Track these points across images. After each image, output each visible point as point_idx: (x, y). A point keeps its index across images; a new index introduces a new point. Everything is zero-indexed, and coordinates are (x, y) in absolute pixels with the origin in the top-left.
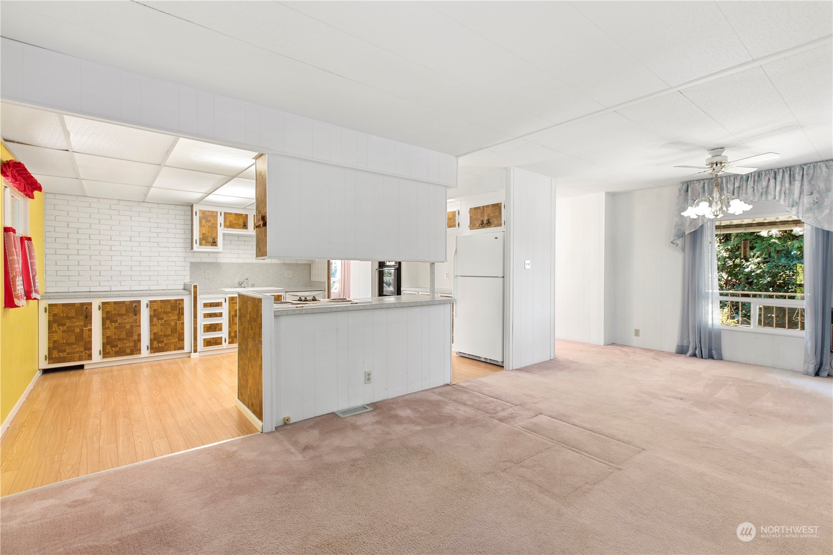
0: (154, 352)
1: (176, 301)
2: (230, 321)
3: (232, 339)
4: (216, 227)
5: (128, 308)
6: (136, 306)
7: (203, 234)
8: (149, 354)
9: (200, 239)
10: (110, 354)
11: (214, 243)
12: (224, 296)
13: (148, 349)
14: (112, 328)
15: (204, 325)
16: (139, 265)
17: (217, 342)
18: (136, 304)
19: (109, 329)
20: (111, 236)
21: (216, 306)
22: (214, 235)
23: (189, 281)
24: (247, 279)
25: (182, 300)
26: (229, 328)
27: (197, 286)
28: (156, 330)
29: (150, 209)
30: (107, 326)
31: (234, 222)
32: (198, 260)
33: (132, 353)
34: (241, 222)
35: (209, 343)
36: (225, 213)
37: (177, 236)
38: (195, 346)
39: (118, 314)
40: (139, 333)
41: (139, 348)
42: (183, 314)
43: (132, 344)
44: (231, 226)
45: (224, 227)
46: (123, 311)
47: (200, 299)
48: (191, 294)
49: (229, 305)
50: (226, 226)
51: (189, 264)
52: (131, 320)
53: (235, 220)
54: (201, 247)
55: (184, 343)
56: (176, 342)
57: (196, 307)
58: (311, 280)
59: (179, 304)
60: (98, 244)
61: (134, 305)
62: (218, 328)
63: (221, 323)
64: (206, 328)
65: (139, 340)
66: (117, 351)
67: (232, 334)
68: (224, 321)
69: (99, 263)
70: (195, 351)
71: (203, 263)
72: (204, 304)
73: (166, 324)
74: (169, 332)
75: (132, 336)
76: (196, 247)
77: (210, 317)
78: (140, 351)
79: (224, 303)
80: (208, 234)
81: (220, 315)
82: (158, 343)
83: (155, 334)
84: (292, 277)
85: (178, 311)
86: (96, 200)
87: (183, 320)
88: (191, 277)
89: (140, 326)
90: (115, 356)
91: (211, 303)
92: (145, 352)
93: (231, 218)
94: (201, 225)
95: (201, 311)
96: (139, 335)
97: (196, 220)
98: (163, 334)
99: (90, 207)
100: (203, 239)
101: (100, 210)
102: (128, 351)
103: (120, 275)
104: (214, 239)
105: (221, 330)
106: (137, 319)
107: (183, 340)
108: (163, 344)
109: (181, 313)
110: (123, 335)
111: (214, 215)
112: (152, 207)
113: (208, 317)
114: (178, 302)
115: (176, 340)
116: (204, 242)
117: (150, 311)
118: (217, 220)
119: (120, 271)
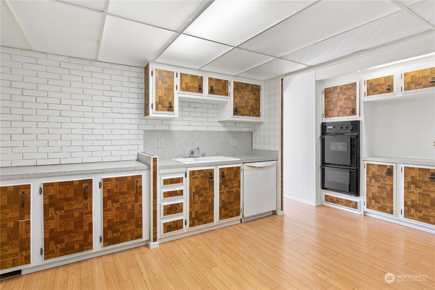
0: (109, 245)
1: (133, 177)
2: (190, 200)
3: (193, 221)
4: (172, 90)
5: (77, 189)
6: (86, 187)
7: (160, 97)
8: (102, 248)
9: (156, 102)
10: (54, 253)
11: (170, 108)
12: (184, 170)
13: (101, 241)
14: (57, 218)
15: (165, 206)
16: (91, 133)
17: (176, 226)
18: (87, 184)
19: (53, 219)
20: (60, 99)
21: (177, 182)
22: (170, 99)
23: (142, 151)
24: (198, 149)
25: (140, 177)
26: (190, 208)
27: (156, 158)
28: (110, 216)
29: (103, 70)
30: (50, 215)
31: (190, 84)
32: (151, 128)
33: (81, 249)
34: (196, 85)
35: (169, 228)
36: (181, 74)
37: (131, 101)
38: (155, 233)
39: (64, 199)
40: (90, 221)
41: (90, 241)
42: (141, 194)
43: (82, 237)
44: (186, 89)
45: (181, 90)
46: (71, 194)
47: (159, 174)
48: (149, 169)
49: (190, 181)
50: (182, 89)
51: (142, 132)
52: (81, 206)
53: (191, 82)
54: (157, 111)
55: (141, 230)
56: (134, 230)
57: (156, 185)
58: (253, 148)
59: (137, 181)
60: (46, 108)
61: (84, 185)
62: (179, 209)
63: (182, 203)
64: (166, 210)
65: (91, 231)
66: (63, 248)
67: (193, 215)
68: (185, 200)
69: (47, 131)
70: (155, 240)
71: (156, 130)
72: (164, 180)
73: (122, 208)
74: (125, 218)
75: (82, 227)
76: (152, 112)
77: (171, 196)
78: (92, 245)
79: (184, 179)
80: (164, 98)
81: (180, 193)
82: (113, 232)
83: (109, 221)
84: (236, 145)
85: (135, 190)
86: (43, 56)
87: (141, 202)
88: (145, 147)
89: (91, 213)
90: (60, 256)
91: (171, 179)
92: (97, 245)
93: (187, 80)
94: (157, 87)
95: (162, 189)
96: (91, 224)
97: (152, 80)
98: (118, 220)
99: (37, 64)
100: (160, 103)
101: (48, 67)
102: (77, 246)
103: (71, 146)
104: (170, 103)
105: (182, 212)
106: (87, 204)
107: (141, 226)
108: (119, 233)
109: (139, 193)
110: (71, 227)
111: (170, 75)
112: (105, 68)
113: (168, 197)
114: (136, 180)
115: (134, 227)
116: (160, 106)
117: (103, 192)
118: (173, 82)
119: (71, 141)
